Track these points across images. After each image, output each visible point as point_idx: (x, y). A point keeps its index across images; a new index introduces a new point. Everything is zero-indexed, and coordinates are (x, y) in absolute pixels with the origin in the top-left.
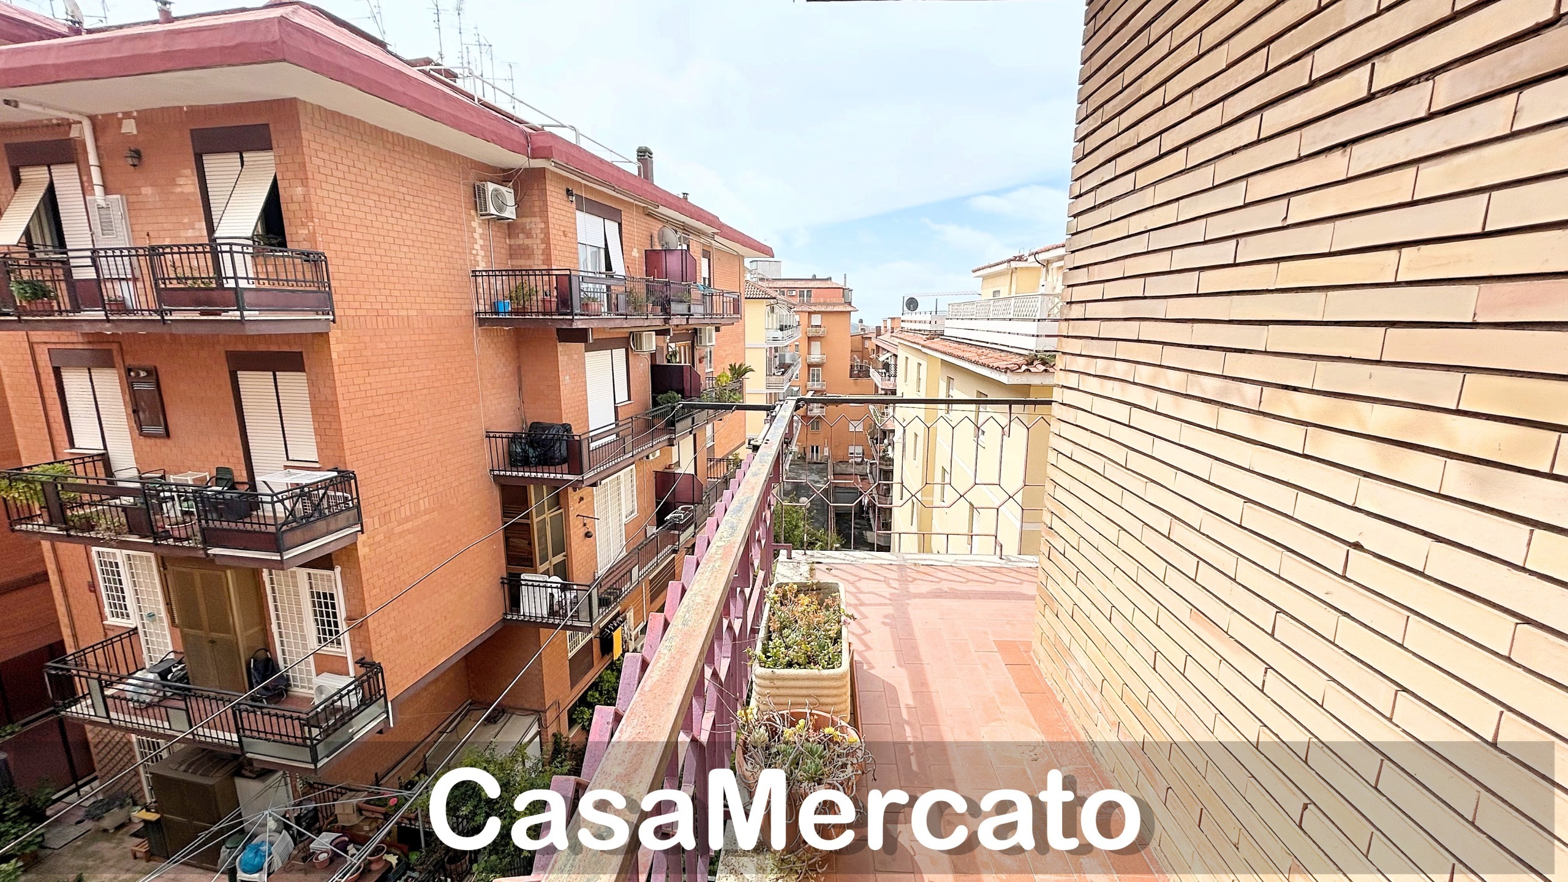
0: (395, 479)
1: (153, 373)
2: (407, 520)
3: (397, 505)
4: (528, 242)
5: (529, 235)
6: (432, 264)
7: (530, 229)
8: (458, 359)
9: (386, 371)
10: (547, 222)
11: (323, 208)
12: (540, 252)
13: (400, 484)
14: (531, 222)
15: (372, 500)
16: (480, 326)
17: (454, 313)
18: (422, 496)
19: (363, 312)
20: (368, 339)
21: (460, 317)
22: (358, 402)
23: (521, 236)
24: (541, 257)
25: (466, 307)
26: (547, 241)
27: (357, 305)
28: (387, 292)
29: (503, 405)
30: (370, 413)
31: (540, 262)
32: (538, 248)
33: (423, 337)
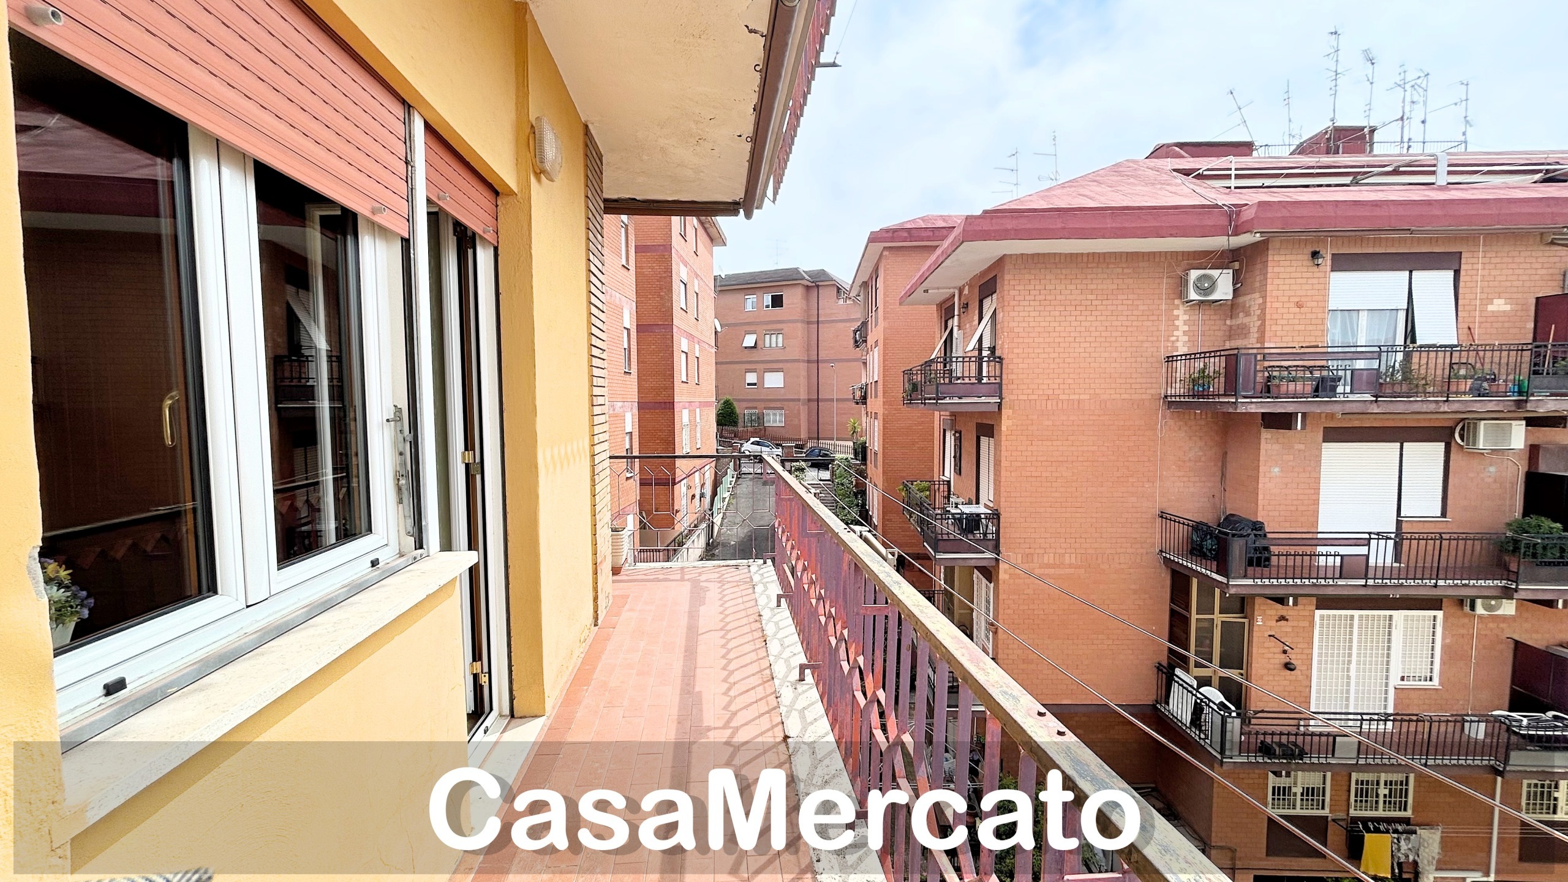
0: (1043, 530)
1: (960, 433)
2: (1048, 566)
3: (1042, 551)
4: (1246, 320)
5: (1248, 314)
6: (1114, 355)
7: (1250, 307)
8: (1133, 438)
9: (1049, 443)
10: (1264, 297)
11: (1012, 324)
12: (1256, 329)
13: (1048, 535)
14: (1250, 299)
15: (1018, 541)
16: (1169, 408)
17: (1134, 397)
18: (1068, 551)
19: (1036, 397)
20: (1035, 417)
21: (1143, 400)
22: (1019, 464)
23: (1241, 315)
24: (1256, 335)
25: (1153, 391)
26: (1262, 318)
27: (1030, 391)
28: (1060, 381)
29: (1192, 490)
30: (1029, 474)
31: (1254, 341)
32: (1253, 323)
33: (1092, 418)
